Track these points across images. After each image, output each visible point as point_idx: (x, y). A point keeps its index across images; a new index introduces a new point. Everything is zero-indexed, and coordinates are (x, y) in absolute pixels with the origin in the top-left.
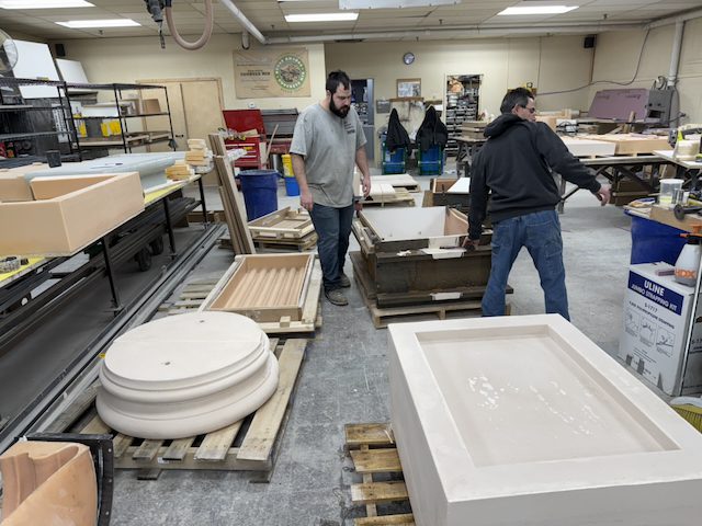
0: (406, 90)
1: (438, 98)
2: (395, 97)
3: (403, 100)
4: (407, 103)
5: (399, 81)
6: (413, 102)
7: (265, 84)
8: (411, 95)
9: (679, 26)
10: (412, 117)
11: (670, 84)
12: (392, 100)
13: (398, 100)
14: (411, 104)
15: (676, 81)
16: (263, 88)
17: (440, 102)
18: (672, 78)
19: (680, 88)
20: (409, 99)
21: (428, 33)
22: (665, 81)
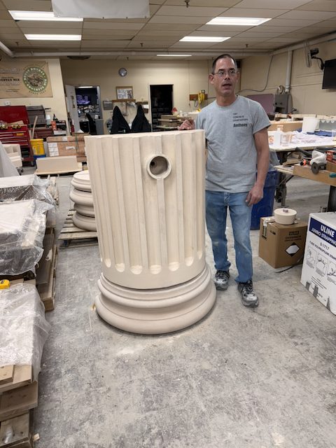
0: (123, 94)
1: (145, 100)
2: (115, 99)
3: (122, 101)
4: (124, 103)
5: (118, 88)
6: (128, 102)
7: (16, 88)
8: (126, 98)
9: (290, 53)
10: (129, 113)
11: (287, 90)
12: (113, 101)
13: (118, 101)
14: (127, 104)
15: (290, 88)
16: (15, 91)
17: (146, 103)
18: (287, 87)
19: (293, 93)
20: (125, 101)
21: (134, 53)
22: (284, 88)
